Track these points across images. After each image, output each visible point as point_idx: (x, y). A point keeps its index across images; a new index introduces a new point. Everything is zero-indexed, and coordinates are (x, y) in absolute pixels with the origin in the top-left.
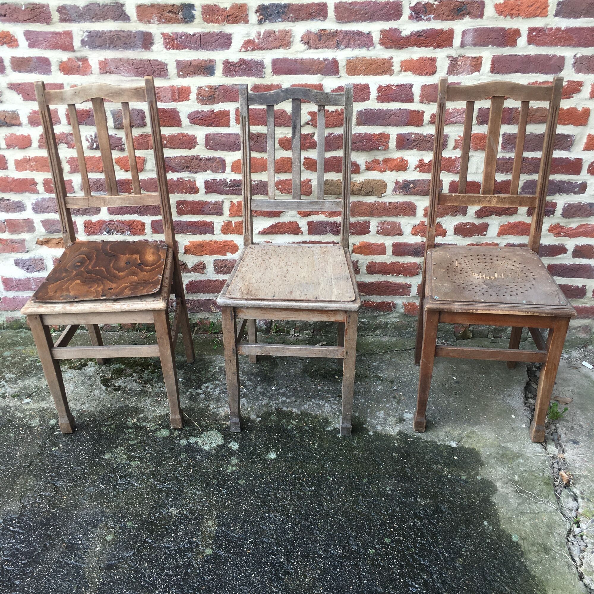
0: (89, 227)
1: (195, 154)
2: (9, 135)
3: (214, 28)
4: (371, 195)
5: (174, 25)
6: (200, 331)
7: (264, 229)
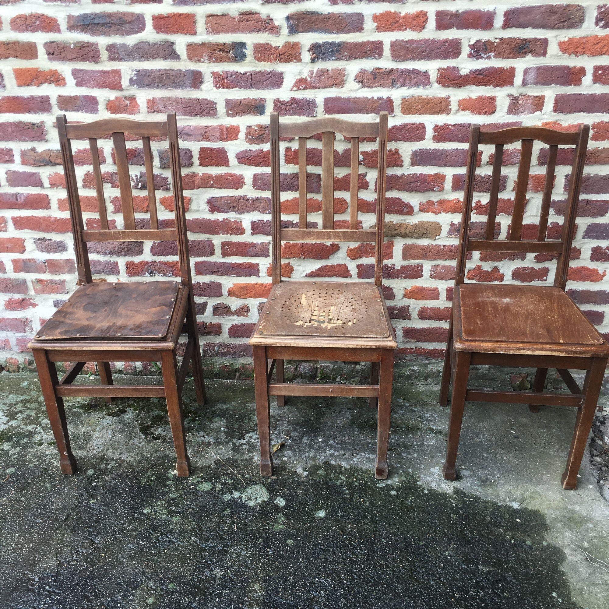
0: (131, 268)
1: (242, 195)
2: (53, 174)
3: (265, 67)
4: (424, 238)
5: (224, 63)
6: (242, 377)
7: (312, 272)
